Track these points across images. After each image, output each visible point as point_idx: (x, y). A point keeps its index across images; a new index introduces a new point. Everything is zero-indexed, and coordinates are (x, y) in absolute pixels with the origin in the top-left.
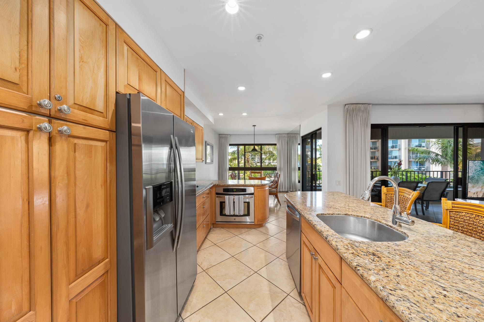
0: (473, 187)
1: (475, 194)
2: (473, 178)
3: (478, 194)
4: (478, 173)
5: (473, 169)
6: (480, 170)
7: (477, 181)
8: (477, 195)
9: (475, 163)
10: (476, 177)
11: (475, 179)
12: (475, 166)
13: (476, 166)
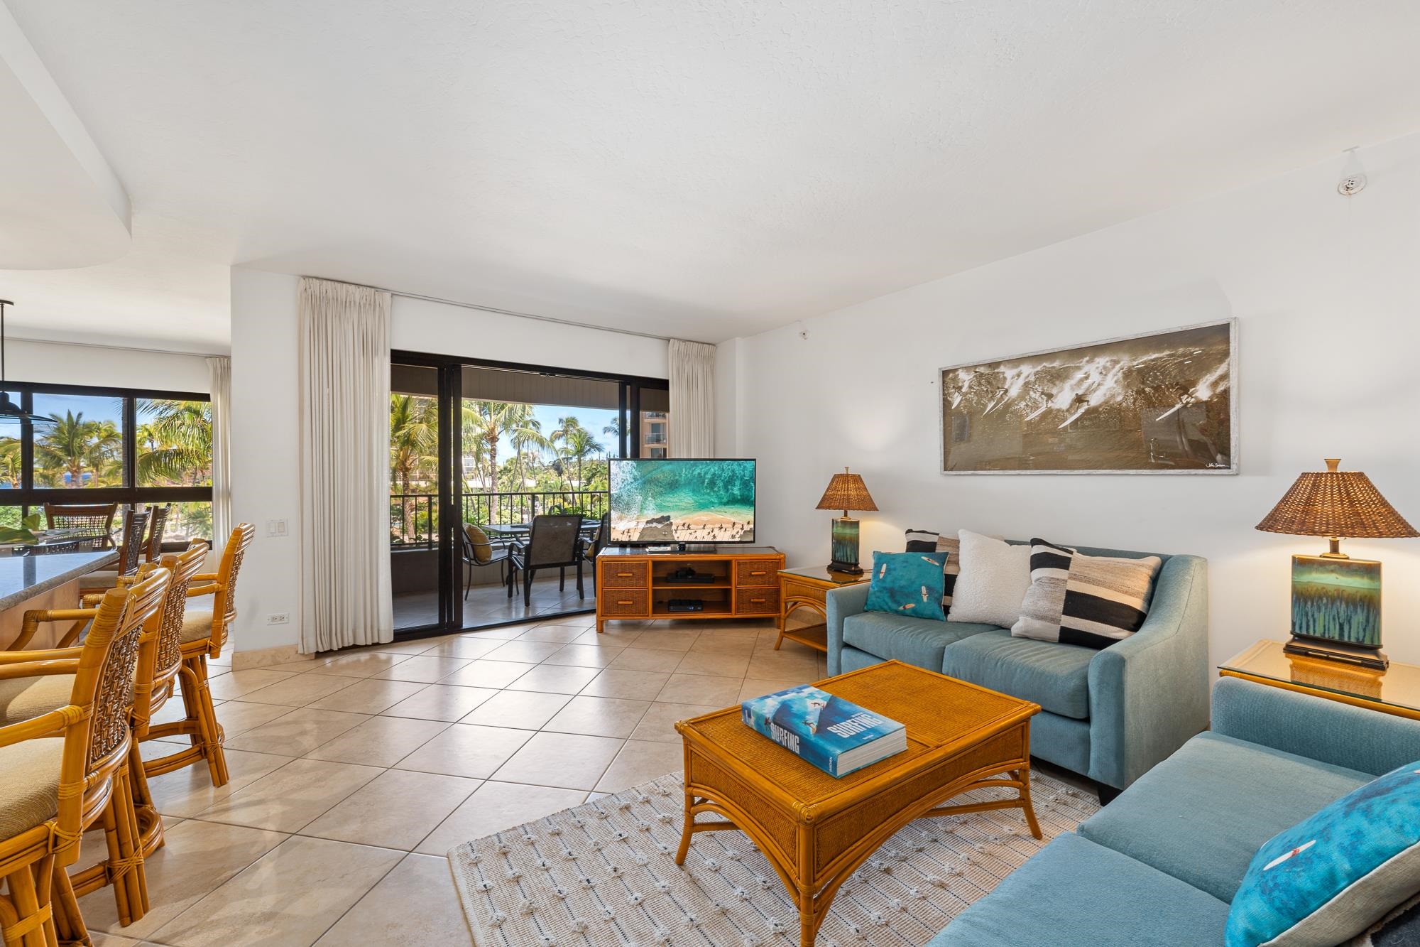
0: (621, 519)
1: (625, 533)
2: (619, 497)
3: (631, 534)
4: (629, 487)
5: (619, 480)
6: (633, 481)
7: (628, 507)
8: (630, 536)
9: (622, 465)
10: (625, 497)
11: (623, 500)
12: (621, 473)
13: (623, 472)
